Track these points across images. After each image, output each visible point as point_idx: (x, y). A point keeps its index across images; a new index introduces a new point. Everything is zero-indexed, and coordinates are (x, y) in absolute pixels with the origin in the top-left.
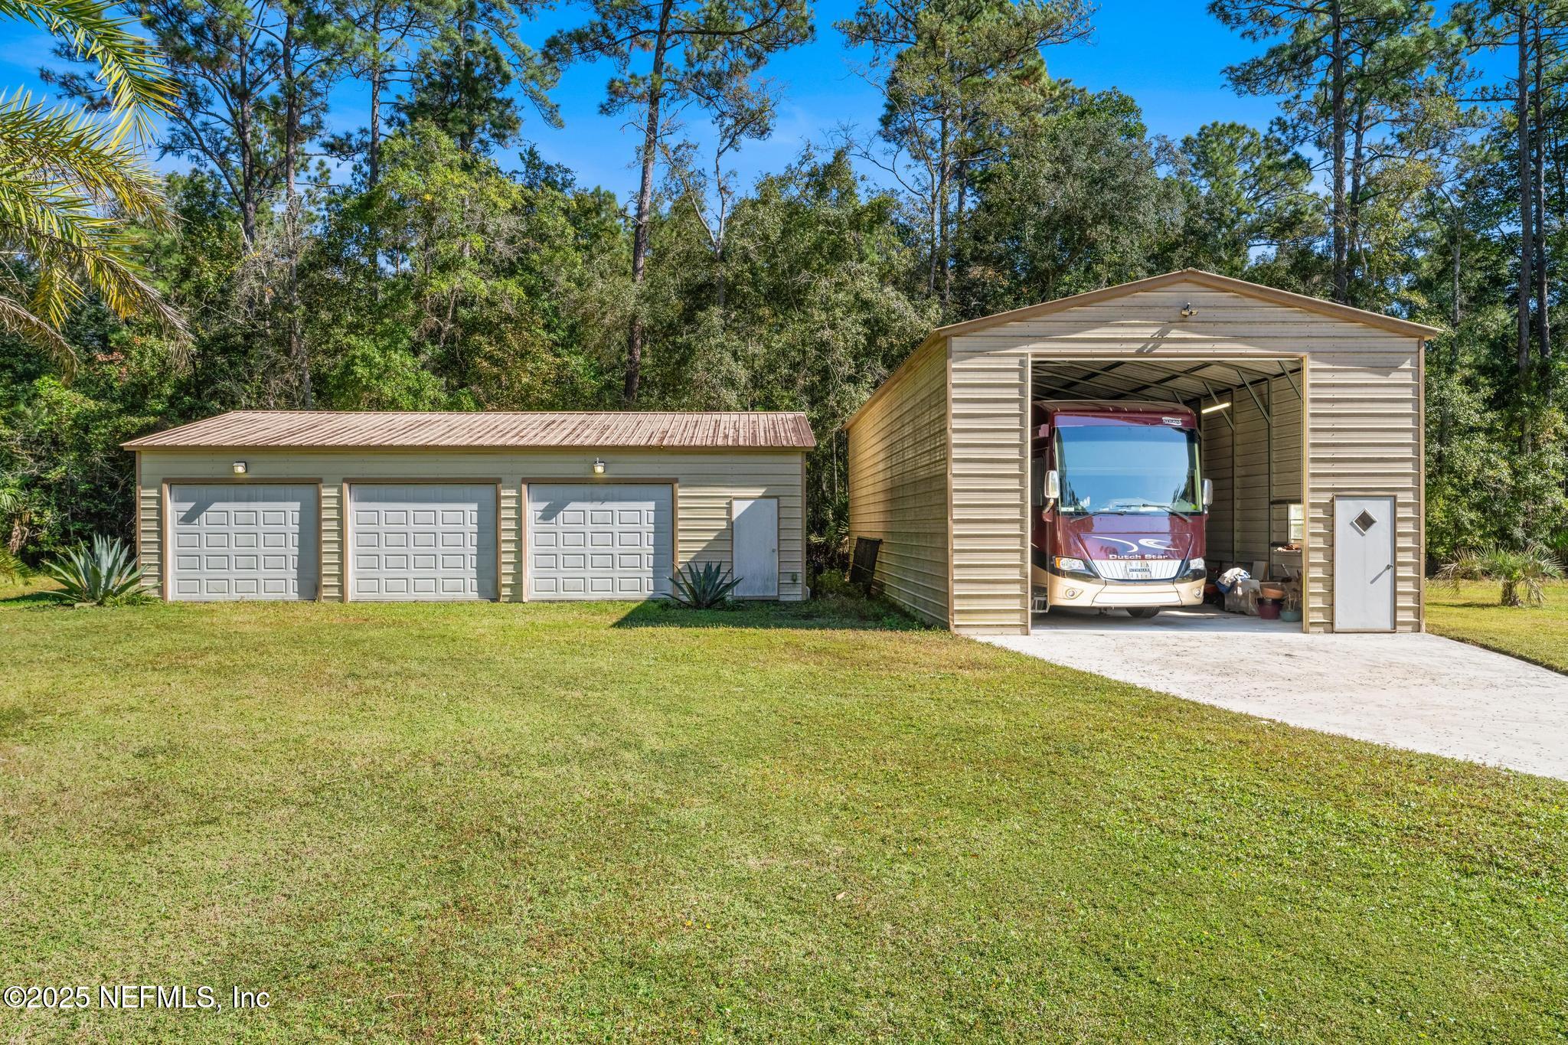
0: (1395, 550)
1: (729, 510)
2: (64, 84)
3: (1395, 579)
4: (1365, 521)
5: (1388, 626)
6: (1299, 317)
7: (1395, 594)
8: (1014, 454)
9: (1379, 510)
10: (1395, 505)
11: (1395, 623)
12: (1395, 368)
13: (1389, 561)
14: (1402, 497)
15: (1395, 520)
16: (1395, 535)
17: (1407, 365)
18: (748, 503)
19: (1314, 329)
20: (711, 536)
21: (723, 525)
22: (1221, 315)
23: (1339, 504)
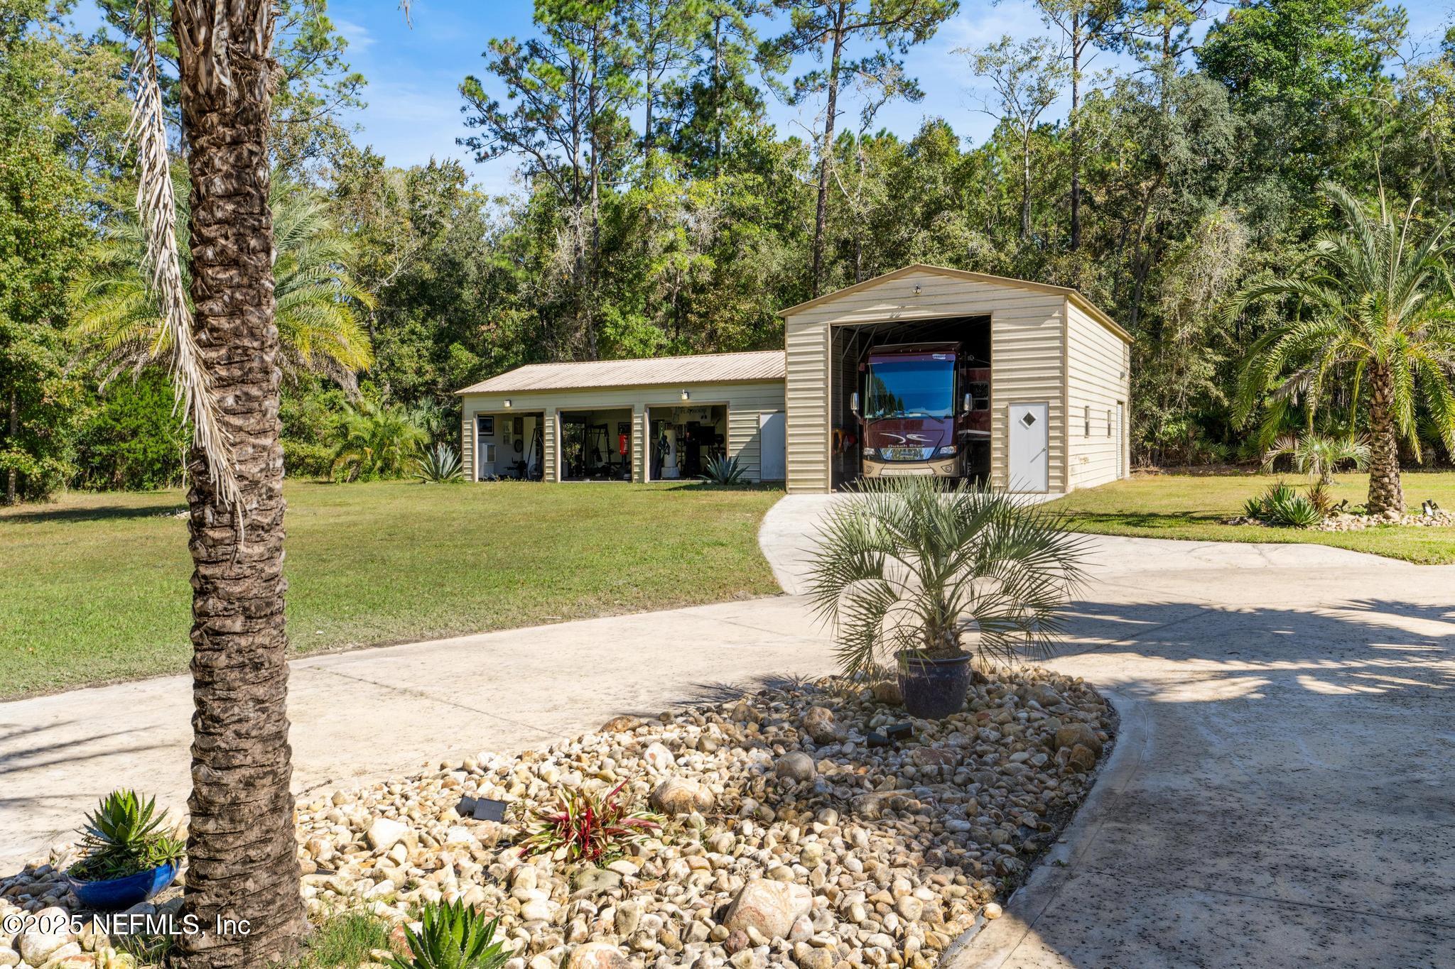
0: (1048, 438)
1: (758, 421)
2: (468, 144)
3: (1049, 458)
4: (1029, 419)
5: (1043, 489)
6: (988, 287)
7: (1048, 467)
8: (821, 385)
9: (1038, 412)
10: (1048, 408)
11: (1048, 487)
12: (1049, 316)
13: (1043, 446)
14: (1053, 403)
15: (1048, 418)
16: (1048, 428)
17: (1056, 315)
18: (769, 416)
19: (997, 295)
20: (748, 439)
21: (754, 432)
22: (939, 290)
23: (1012, 410)
